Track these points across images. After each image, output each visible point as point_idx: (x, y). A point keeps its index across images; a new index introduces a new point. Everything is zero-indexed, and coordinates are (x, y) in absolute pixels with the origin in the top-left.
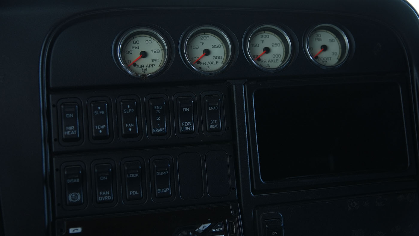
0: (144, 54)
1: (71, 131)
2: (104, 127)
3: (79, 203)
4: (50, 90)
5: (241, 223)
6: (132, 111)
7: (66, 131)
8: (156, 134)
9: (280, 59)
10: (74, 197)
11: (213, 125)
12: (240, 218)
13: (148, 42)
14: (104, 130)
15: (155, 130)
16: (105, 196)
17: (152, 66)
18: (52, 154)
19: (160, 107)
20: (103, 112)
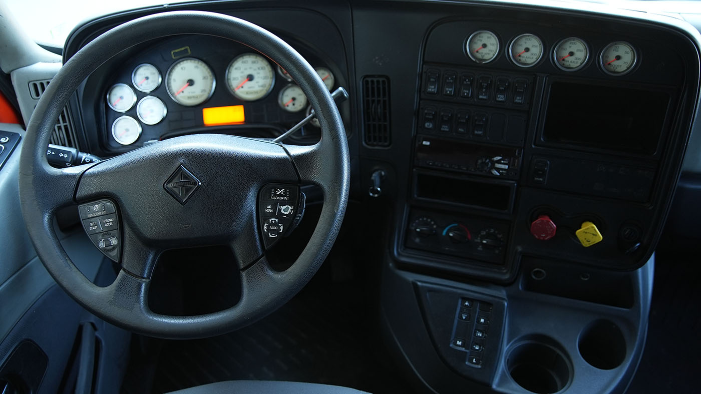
0: (484, 46)
1: (432, 89)
2: (450, 89)
3: (430, 129)
4: (424, 62)
5: (521, 160)
6: (469, 83)
7: (430, 88)
8: (482, 99)
9: (580, 62)
10: (429, 125)
11: (518, 100)
12: (521, 159)
13: (489, 37)
14: (451, 92)
15: (481, 97)
16: (445, 128)
17: (489, 54)
18: (421, 99)
19: (486, 84)
20: (451, 81)
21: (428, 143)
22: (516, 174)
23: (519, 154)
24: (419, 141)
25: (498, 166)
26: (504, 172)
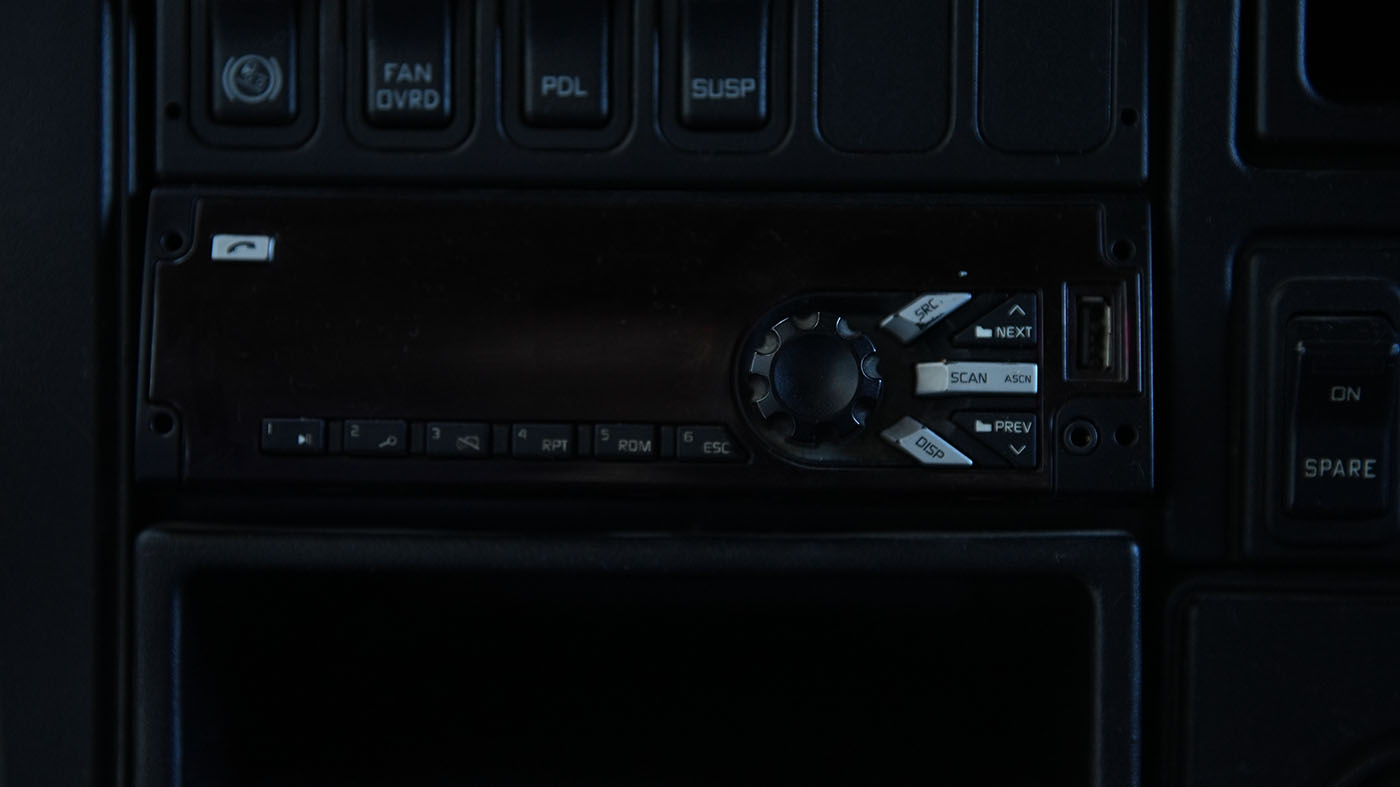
3: (272, 114)
10: (248, 77)
12: (1144, 287)
16: (411, 86)
21: (262, 248)
22: (1125, 435)
23: (1121, 251)
24: (174, 242)
25: (937, 377)
26: (1010, 426)
